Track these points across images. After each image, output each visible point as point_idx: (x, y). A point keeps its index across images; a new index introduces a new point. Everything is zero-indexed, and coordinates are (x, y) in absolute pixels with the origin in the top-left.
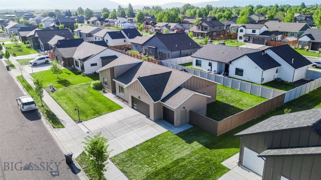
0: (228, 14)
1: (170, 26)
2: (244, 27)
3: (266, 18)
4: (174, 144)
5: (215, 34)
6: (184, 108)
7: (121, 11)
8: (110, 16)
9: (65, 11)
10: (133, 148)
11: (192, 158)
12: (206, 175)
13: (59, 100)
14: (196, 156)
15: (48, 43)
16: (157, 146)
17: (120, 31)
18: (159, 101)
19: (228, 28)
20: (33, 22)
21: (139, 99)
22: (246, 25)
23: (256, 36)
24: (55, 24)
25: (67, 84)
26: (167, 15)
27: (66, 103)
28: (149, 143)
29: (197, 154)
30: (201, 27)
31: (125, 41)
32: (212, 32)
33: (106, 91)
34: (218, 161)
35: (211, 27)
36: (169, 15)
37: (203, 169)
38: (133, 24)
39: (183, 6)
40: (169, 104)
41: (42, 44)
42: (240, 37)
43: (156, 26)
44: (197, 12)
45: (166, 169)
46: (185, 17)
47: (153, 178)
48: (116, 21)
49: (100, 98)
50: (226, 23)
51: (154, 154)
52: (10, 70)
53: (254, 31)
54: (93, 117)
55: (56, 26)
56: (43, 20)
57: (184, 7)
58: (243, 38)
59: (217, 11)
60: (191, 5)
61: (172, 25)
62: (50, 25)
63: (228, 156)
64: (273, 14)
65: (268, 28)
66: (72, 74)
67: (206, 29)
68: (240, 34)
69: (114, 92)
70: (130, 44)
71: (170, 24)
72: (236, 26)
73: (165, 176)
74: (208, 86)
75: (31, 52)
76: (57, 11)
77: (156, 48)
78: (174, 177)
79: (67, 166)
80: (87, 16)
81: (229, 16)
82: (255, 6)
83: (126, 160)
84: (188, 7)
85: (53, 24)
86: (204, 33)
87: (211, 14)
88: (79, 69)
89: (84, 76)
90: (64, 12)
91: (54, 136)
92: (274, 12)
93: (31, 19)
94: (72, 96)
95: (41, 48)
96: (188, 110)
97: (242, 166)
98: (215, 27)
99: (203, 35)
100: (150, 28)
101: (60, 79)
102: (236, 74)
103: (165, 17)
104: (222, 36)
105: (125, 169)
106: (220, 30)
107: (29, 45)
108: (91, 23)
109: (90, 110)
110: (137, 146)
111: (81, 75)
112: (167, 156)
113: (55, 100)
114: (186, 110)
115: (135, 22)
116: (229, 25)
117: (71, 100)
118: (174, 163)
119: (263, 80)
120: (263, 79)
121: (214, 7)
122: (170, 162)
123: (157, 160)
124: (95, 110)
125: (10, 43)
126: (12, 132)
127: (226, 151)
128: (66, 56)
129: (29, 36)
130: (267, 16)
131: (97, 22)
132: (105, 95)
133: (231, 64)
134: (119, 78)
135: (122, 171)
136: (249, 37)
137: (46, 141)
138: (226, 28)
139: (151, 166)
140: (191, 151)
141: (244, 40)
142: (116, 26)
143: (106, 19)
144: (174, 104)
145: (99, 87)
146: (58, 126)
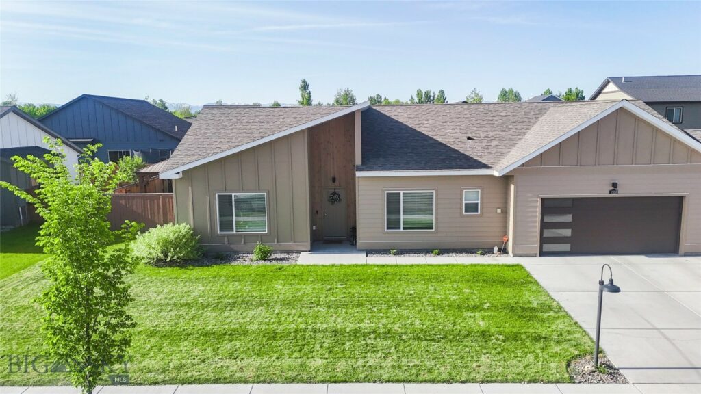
21: (604, 195)
33: (271, 255)
134: (382, 163)
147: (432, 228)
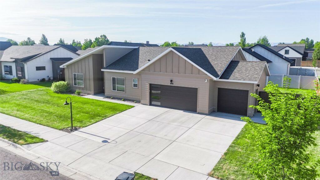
6: (259, 85)
18: (219, 78)
33: (81, 94)
40: (240, 80)
54: (93, 121)
69: (98, 93)
88: (13, 77)
89: (24, 84)
96: (258, 91)
111: (20, 84)
132: (85, 97)
134: (112, 67)
144: (249, 77)
146: (30, 140)
147: (124, 91)
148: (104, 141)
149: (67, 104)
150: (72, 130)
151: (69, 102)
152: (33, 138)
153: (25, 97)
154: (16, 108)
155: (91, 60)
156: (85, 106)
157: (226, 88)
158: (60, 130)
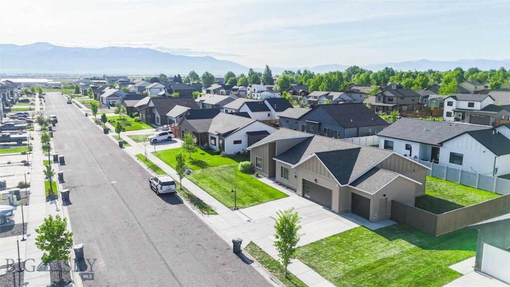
0: (421, 81)
1: (333, 96)
2: (455, 98)
3: (487, 87)
4: (374, 241)
5: (405, 108)
6: (385, 195)
7: (252, 76)
8: (239, 83)
9: (174, 76)
10: (317, 241)
11: (405, 258)
12: (430, 279)
13: (201, 183)
14: (409, 257)
15: (167, 115)
16: (351, 242)
17: (263, 102)
18: (347, 185)
19: (425, 101)
20: (133, 89)
21: (314, 182)
22: (457, 95)
23: (474, 111)
24: (165, 92)
25: (203, 165)
26: (327, 81)
27: (210, 187)
28: (338, 238)
29: (410, 255)
30: (382, 98)
31: (269, 115)
32: (400, 105)
33: (260, 175)
34: (443, 264)
35: (399, 98)
36: (329, 81)
37: (423, 271)
38: (273, 94)
39: (347, 69)
40: (362, 189)
41: (159, 116)
42: (447, 112)
43: (310, 97)
44: (371, 76)
45: (369, 268)
46: (353, 85)
47: (353, 277)
48: (249, 89)
49: (255, 182)
50: (422, 92)
51: (348, 250)
52: (124, 148)
53: (471, 105)
54: (251, 204)
55: (167, 94)
56: (149, 87)
57: (348, 71)
58: (453, 114)
59: (404, 76)
60: (360, 68)
61: (336, 95)
62: (159, 94)
63: (458, 259)
64: (499, 82)
65: (494, 100)
66: (207, 154)
67: (390, 100)
68: (447, 109)
69: (272, 176)
70: (279, 118)
71: (332, 94)
72: (439, 98)
73: (370, 275)
74: (414, 170)
75: (143, 127)
76: (162, 75)
77: (320, 124)
78: (383, 277)
79: (235, 255)
80: (205, 83)
81: (423, 83)
82: (466, 69)
83: (310, 254)
84: (354, 70)
85: (163, 92)
86: (387, 107)
87: (393, 81)
88: (217, 148)
89: (223, 156)
90: (170, 78)
91: (207, 223)
92: (500, 79)
93: (130, 86)
94: (216, 179)
95: (156, 121)
96: (390, 199)
97: (480, 272)
98: (406, 98)
99: (386, 109)
100: (301, 99)
101: (192, 159)
102: (452, 160)
103: (323, 84)
104: (417, 111)
105: (314, 264)
106: (413, 103)
107: (138, 117)
108: (212, 92)
109: (245, 197)
110: (322, 240)
111: (220, 156)
112: (368, 254)
113: (195, 183)
114: (387, 198)
115: (277, 91)
116: (427, 97)
117: (215, 184)
118: (379, 262)
119: (496, 172)
120: (497, 169)
121: (396, 70)
122: (373, 260)
123: (354, 258)
124: (251, 197)
125: (114, 115)
126: (154, 215)
127: (453, 254)
128: (200, 131)
129: (138, 107)
130: (489, 85)
131: (221, 90)
132: (260, 180)
133: (441, 146)
134: (281, 156)
135: (309, 265)
136: (464, 113)
137: (200, 227)
138: (422, 100)
139: (347, 264)
140: (401, 251)
141: (455, 118)
142: (249, 97)
143: (235, 87)
144: (370, 189)
145: (249, 170)
146: (210, 212)
147: (288, 179)
148: (249, 221)
149: (233, 191)
150: (235, 209)
151: (234, 190)
152: (212, 210)
153: (218, 173)
154: (209, 185)
155: (267, 148)
156: (254, 190)
157: (357, 194)
158: (228, 208)
